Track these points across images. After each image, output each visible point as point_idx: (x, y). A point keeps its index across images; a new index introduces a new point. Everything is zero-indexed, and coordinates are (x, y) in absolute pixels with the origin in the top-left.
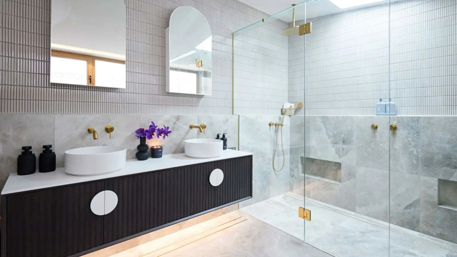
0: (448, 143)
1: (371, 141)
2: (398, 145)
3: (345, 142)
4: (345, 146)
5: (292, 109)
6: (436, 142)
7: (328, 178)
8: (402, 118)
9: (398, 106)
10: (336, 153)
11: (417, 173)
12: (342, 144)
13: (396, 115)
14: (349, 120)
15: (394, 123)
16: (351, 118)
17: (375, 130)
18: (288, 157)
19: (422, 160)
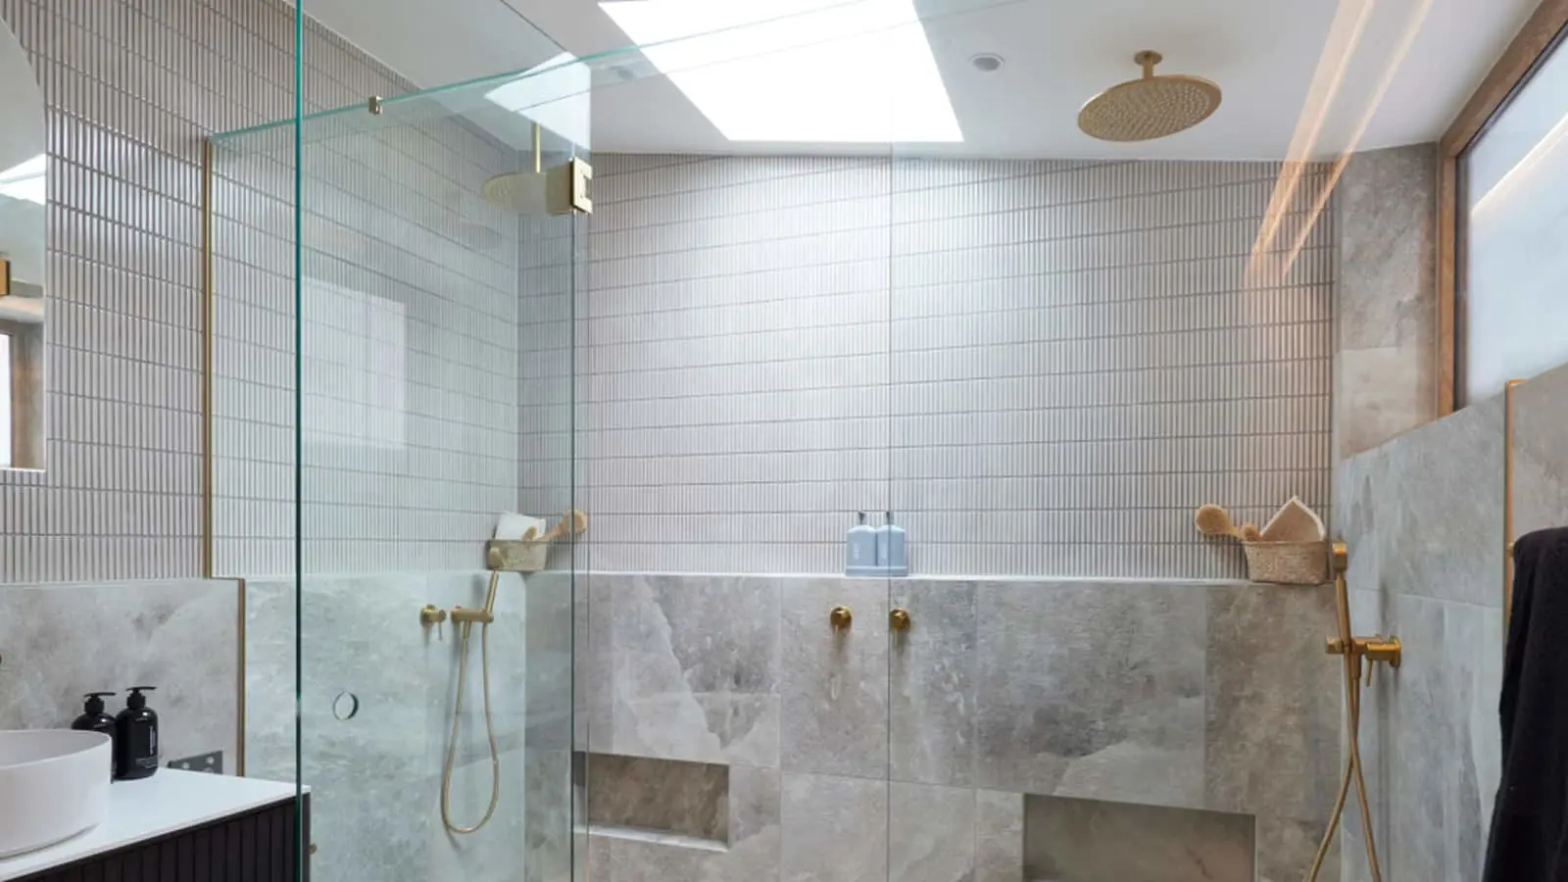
0: (1052, 670)
1: (832, 675)
2: (914, 682)
3: (743, 680)
4: (743, 697)
5: (537, 542)
6: (1019, 668)
7: (684, 832)
8: (926, 585)
9: (913, 542)
10: (712, 728)
11: (966, 782)
12: (733, 690)
13: (905, 573)
14: (757, 592)
15: (903, 605)
16: (764, 585)
17: (845, 631)
18: (515, 762)
19: (980, 732)
